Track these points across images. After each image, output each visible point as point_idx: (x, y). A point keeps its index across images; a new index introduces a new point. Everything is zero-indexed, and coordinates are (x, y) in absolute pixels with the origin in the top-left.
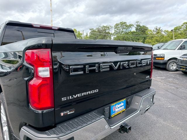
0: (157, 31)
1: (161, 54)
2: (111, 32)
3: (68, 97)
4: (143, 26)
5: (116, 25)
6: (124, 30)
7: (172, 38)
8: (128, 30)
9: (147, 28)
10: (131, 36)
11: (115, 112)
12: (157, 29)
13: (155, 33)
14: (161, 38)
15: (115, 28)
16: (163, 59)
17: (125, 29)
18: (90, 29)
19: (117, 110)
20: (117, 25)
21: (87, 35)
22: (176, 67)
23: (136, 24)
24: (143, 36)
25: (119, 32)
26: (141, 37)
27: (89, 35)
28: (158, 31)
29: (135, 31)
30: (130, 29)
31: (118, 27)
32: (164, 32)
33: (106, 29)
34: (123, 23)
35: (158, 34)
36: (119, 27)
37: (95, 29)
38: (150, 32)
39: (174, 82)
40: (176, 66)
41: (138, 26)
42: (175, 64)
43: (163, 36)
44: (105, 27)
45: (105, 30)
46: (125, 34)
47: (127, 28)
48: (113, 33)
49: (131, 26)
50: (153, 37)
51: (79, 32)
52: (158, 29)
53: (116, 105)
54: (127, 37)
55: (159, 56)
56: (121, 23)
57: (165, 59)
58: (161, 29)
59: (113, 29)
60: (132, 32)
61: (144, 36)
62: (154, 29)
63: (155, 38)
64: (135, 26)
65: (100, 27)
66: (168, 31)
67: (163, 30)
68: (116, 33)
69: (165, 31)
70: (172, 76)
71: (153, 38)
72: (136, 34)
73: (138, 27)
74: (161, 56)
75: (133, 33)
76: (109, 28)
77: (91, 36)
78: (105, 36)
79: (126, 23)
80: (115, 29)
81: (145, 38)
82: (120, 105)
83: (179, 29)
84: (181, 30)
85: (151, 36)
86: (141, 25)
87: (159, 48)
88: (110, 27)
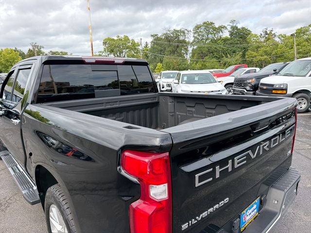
0: (267, 36)
1: (281, 85)
2: (187, 40)
3: (190, 222)
4: (243, 28)
5: (196, 27)
6: (210, 36)
7: (292, 48)
8: (216, 36)
9: (249, 31)
10: (222, 46)
11: (245, 222)
12: (266, 32)
13: (263, 40)
14: (274, 49)
15: (195, 33)
16: (285, 92)
17: (211, 34)
18: (152, 36)
19: (248, 218)
20: (198, 27)
21: (147, 45)
22: (306, 105)
23: (231, 24)
24: (242, 46)
25: (202, 40)
26: (238, 47)
27: (149, 46)
28: (269, 36)
29: (229, 37)
30: (221, 33)
31: (200, 31)
32: (279, 38)
33: (179, 35)
34: (209, 24)
35: (268, 42)
36: (202, 30)
37: (159, 35)
38: (255, 38)
39: (307, 134)
40: (306, 103)
41: (234, 28)
42: (305, 101)
43: (276, 45)
44: (178, 31)
45: (177, 36)
46: (212, 42)
47: (215, 32)
48: (191, 41)
49: (223, 29)
50: (259, 47)
51: (133, 40)
52: (268, 32)
53: (247, 212)
54: (215, 48)
55: (277, 86)
56: (204, 23)
57: (288, 93)
58: (273, 33)
59: (192, 34)
60: (223, 40)
61: (245, 45)
62: (262, 33)
63: (262, 49)
64: (229, 28)
65: (168, 33)
66: (284, 36)
67: (277, 34)
68: (197, 41)
69: (281, 36)
70: (301, 121)
71: (259, 49)
72: (230, 41)
73: (233, 30)
74: (282, 86)
75: (225, 40)
76: (184, 33)
77: (154, 48)
78: (178, 46)
79: (214, 24)
80: (195, 35)
81: (245, 50)
82: (252, 209)
83: (304, 33)
84: (308, 33)
85: (256, 46)
86: (239, 26)
87: (276, 72)
88: (186, 32)
